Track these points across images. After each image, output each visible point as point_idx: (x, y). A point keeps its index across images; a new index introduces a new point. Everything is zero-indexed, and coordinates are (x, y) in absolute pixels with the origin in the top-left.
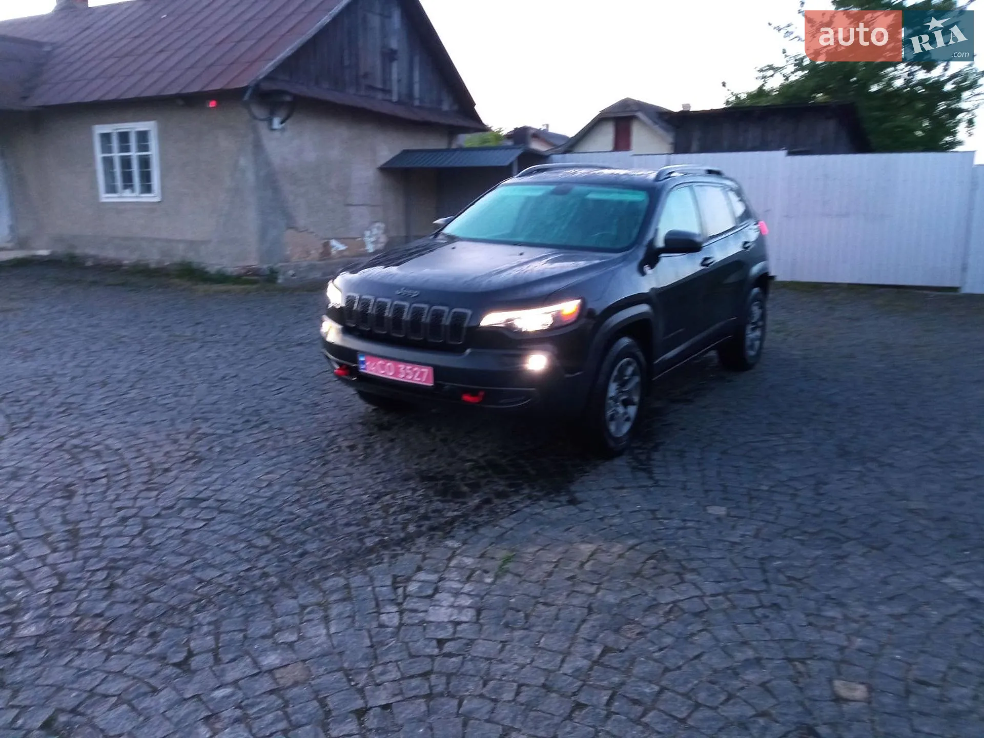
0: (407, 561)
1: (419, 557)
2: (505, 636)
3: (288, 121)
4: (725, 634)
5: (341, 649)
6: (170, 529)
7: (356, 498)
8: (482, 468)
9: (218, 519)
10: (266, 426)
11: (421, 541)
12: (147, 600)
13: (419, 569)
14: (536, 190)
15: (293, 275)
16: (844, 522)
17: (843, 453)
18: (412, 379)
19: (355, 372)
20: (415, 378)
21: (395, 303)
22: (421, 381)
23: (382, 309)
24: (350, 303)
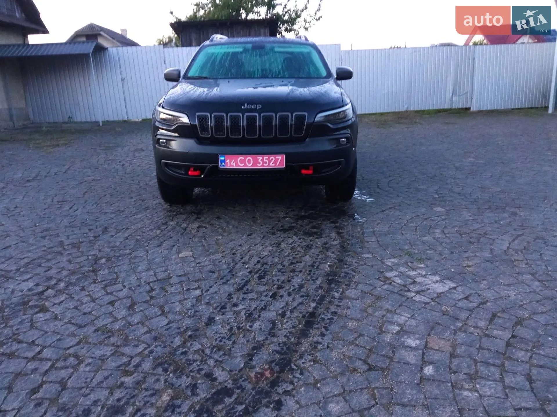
18: (269, 165)
19: (206, 171)
20: (271, 164)
21: (246, 115)
22: (275, 165)
23: (235, 121)
24: (203, 120)
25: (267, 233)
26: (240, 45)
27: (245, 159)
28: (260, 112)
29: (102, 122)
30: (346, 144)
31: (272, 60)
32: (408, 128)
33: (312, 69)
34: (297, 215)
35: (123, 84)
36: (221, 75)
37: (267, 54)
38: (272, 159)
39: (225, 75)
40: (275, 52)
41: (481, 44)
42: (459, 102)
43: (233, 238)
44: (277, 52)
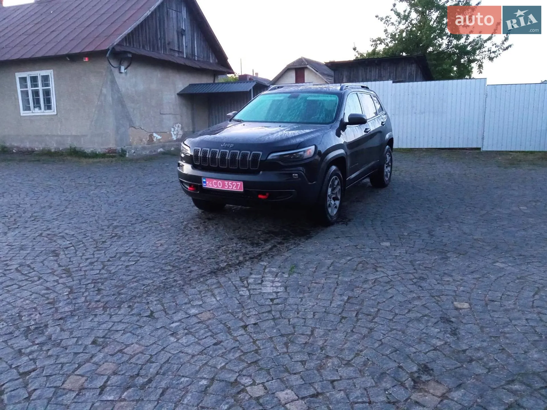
0: (244, 271)
1: (249, 269)
2: (301, 296)
3: (129, 68)
4: (401, 289)
5: (226, 305)
6: (118, 266)
7: (208, 248)
8: (266, 233)
9: (140, 260)
10: (148, 221)
11: (248, 263)
12: (120, 294)
13: (251, 274)
14: (280, 97)
15: (134, 153)
16: (445, 245)
17: (438, 218)
18: (232, 188)
19: (199, 188)
21: (221, 151)
22: (237, 189)
23: (214, 154)
24: (196, 152)
27: (217, 182)
30: (298, 179)
38: (234, 184)
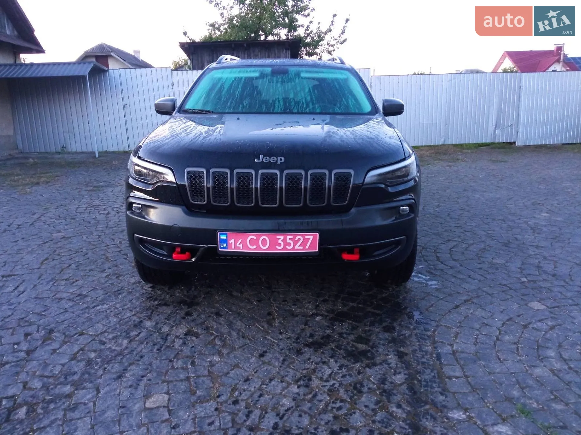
18: (294, 248)
19: (198, 254)
20: (297, 247)
21: (260, 172)
22: (304, 249)
23: (244, 180)
24: (195, 178)
25: (290, 350)
26: (257, 69)
27: (258, 240)
28: (282, 168)
29: (99, 153)
30: (408, 215)
31: (298, 89)
32: (450, 166)
33: (351, 102)
34: (332, 311)
35: (124, 110)
36: (229, 108)
37: (290, 80)
38: (299, 239)
39: (234, 109)
40: (302, 78)
41: (512, 72)
42: (503, 135)
43: (236, 361)
44: (305, 78)
